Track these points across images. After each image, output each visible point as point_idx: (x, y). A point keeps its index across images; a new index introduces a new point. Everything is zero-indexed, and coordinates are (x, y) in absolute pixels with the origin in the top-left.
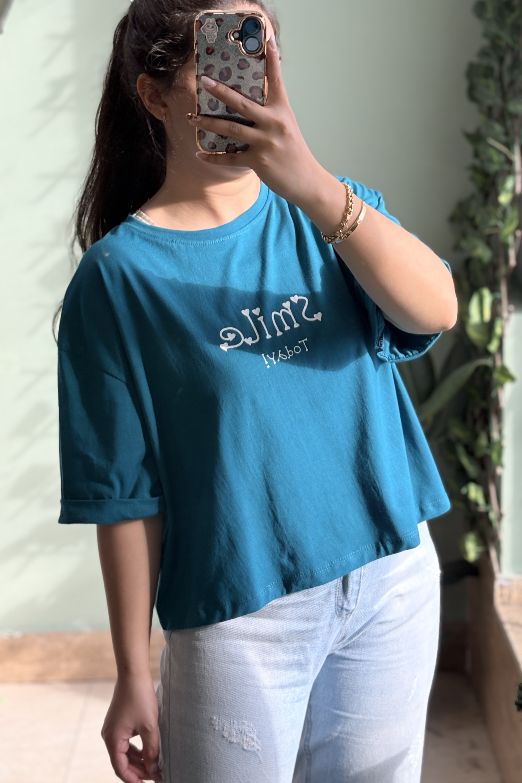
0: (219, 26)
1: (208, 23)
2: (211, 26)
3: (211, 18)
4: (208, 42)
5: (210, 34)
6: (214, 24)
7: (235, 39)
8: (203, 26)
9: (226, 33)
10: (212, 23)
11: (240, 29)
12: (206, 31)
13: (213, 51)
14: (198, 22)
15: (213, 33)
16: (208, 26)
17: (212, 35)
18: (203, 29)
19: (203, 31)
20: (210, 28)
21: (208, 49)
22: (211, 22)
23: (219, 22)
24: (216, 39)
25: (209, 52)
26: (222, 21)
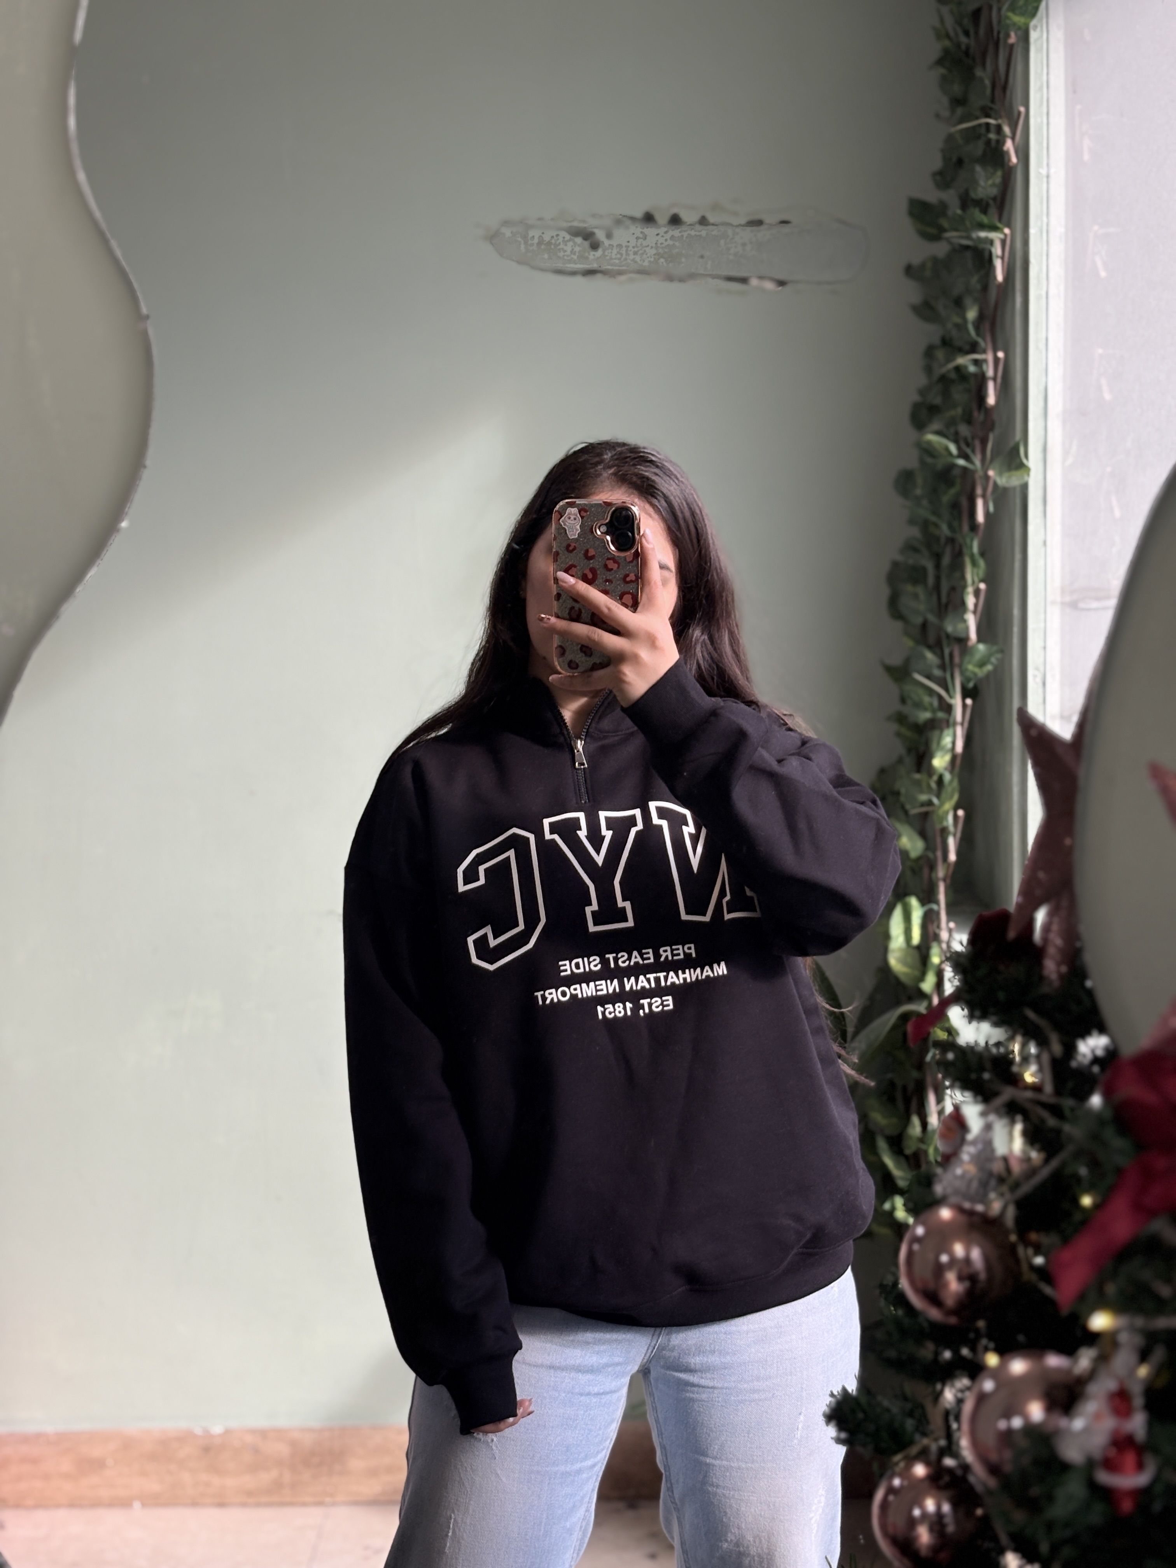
0: (582, 517)
1: (569, 514)
2: (572, 517)
3: (573, 508)
4: (569, 537)
5: (571, 527)
6: (576, 515)
7: (602, 533)
8: (563, 518)
9: (591, 526)
10: (575, 514)
11: (607, 521)
12: (567, 523)
13: (575, 549)
14: (557, 513)
15: (575, 527)
16: (570, 518)
17: (574, 527)
18: (562, 521)
19: (563, 524)
20: (572, 520)
21: (569, 546)
22: (573, 512)
23: (583, 514)
24: (579, 533)
25: (571, 548)
26: (586, 511)
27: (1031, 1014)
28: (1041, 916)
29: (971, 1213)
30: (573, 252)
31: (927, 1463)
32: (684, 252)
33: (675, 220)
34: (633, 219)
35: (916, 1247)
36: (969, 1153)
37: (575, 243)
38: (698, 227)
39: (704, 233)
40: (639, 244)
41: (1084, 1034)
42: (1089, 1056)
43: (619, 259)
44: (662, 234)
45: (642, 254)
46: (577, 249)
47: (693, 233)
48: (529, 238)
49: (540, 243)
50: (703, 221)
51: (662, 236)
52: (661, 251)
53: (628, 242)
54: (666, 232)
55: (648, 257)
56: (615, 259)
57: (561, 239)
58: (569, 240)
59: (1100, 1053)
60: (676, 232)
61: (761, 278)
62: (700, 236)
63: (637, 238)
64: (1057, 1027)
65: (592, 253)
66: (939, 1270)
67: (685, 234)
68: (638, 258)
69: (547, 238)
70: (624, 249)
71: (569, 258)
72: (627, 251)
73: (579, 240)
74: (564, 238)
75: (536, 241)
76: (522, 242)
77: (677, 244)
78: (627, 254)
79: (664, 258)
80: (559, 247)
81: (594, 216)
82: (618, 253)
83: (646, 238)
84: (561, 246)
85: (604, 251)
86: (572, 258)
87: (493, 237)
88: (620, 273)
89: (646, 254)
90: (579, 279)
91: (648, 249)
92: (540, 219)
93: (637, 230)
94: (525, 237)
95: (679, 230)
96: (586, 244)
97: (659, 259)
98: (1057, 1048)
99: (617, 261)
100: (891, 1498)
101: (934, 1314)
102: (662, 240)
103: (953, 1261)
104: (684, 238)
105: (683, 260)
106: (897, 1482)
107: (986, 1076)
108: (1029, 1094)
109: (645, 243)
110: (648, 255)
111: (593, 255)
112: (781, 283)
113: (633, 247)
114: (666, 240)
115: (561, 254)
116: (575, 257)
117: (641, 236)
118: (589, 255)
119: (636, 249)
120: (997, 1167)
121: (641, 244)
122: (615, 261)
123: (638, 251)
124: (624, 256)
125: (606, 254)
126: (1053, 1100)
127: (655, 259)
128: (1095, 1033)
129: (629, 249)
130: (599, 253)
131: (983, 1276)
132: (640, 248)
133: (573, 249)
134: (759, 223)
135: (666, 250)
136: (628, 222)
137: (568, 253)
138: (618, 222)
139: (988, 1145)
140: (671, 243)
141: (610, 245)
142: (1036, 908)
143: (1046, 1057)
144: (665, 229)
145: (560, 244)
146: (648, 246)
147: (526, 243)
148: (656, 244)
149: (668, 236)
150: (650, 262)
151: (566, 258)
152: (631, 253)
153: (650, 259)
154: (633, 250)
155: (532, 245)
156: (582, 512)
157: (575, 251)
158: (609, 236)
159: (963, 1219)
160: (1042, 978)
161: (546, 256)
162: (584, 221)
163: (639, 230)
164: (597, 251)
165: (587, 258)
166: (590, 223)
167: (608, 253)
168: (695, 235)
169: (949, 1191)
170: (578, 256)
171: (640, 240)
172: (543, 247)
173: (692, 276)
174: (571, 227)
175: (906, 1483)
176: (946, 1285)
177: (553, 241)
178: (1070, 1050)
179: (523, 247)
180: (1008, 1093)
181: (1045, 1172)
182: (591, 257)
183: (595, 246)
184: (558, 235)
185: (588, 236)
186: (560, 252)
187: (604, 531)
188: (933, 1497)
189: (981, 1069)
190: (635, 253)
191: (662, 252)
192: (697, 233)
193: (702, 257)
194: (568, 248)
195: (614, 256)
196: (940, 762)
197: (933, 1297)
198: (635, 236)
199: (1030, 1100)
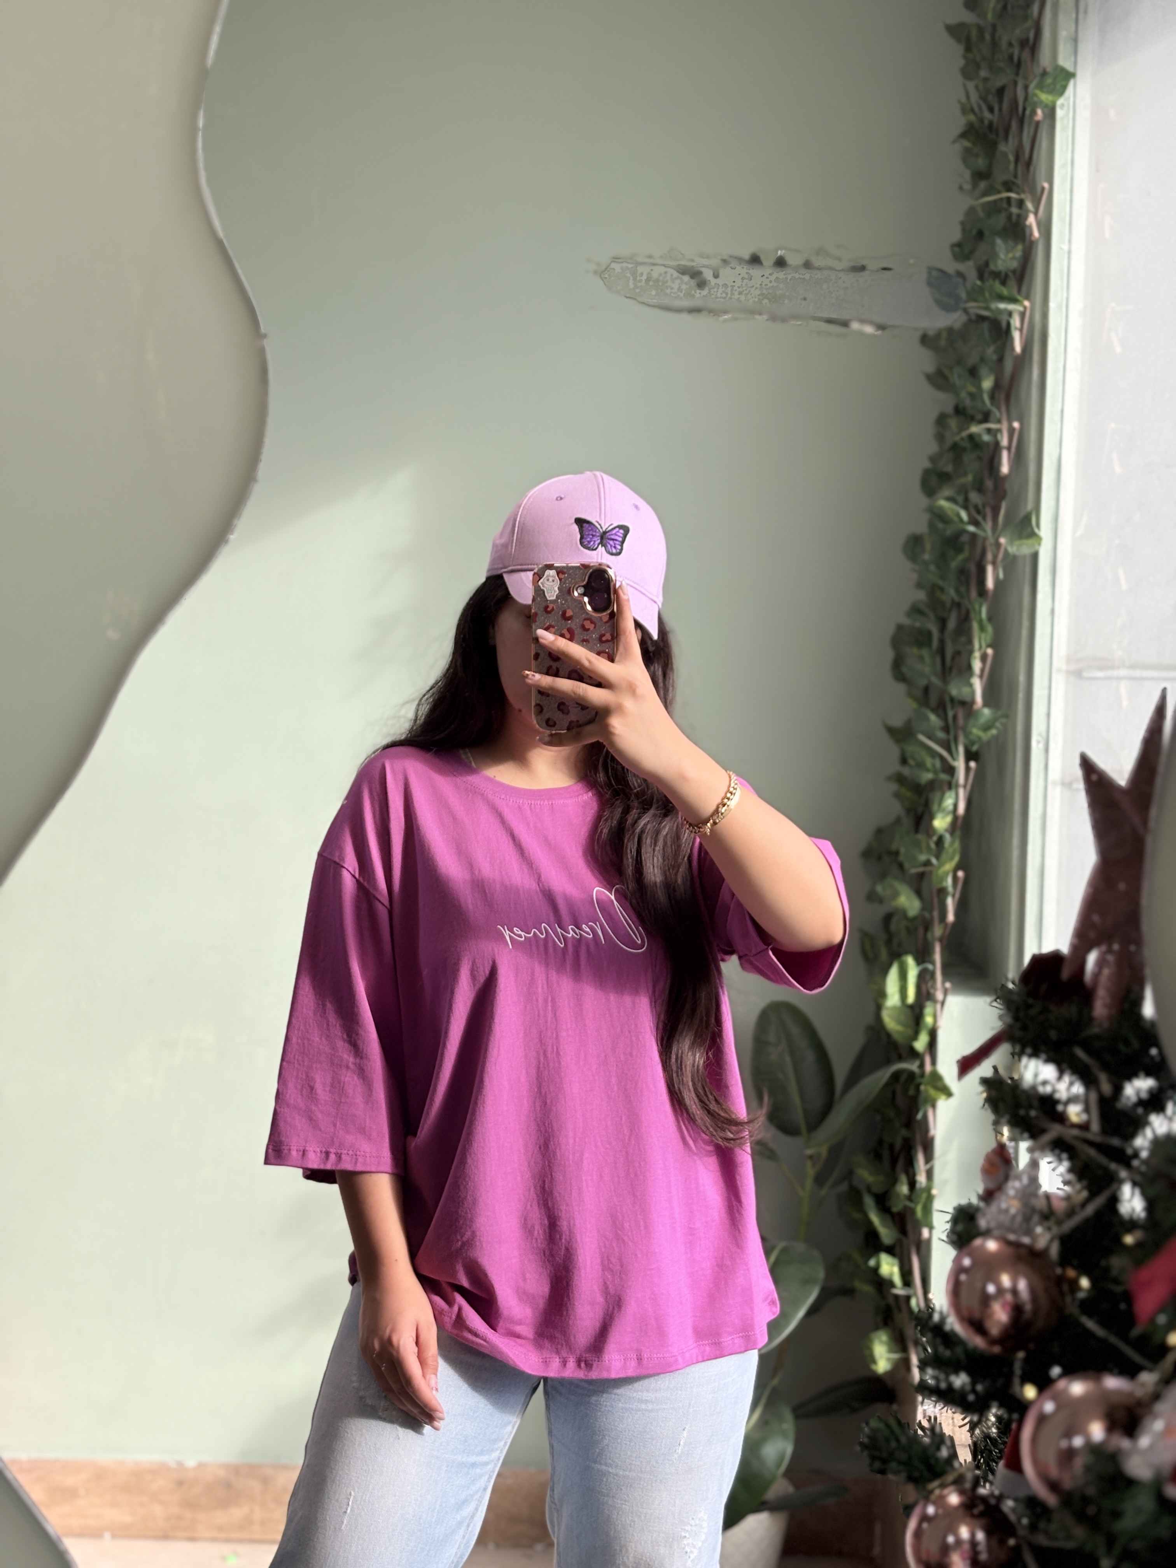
0: (560, 579)
1: (548, 576)
2: (551, 579)
4: (548, 598)
6: (555, 577)
7: (579, 594)
8: (541, 580)
9: (568, 588)
10: (553, 576)
11: (585, 583)
12: (545, 585)
16: (548, 580)
17: (552, 589)
18: (541, 583)
19: (541, 586)
20: (550, 582)
21: (547, 607)
22: (551, 574)
24: (557, 595)
26: (563, 573)
27: (1080, 1053)
28: (1092, 958)
29: (1016, 1245)
30: (680, 290)
31: (961, 1492)
32: (787, 294)
33: (780, 263)
34: (740, 260)
35: (963, 1277)
36: (1014, 1188)
37: (682, 281)
38: (803, 271)
39: (807, 276)
40: (744, 285)
41: (1131, 1076)
42: (1134, 1099)
43: (724, 298)
44: (767, 274)
45: (746, 294)
46: (684, 287)
47: (797, 276)
48: (638, 275)
49: (648, 280)
50: (807, 265)
51: (767, 278)
52: (764, 291)
53: (734, 282)
54: (770, 274)
55: (752, 298)
56: (721, 298)
57: (668, 277)
58: (677, 278)
59: (1144, 1095)
60: (781, 274)
61: (862, 321)
62: (804, 279)
63: (743, 279)
64: (1106, 1067)
65: (698, 291)
66: (986, 1300)
67: (789, 277)
68: (743, 298)
69: (655, 275)
70: (729, 289)
71: (676, 295)
72: (732, 290)
73: (686, 278)
74: (672, 275)
75: (644, 277)
76: (631, 278)
77: (781, 286)
78: (732, 294)
79: (767, 298)
80: (666, 285)
81: (702, 256)
82: (723, 292)
83: (751, 280)
84: (669, 283)
85: (710, 290)
86: (679, 296)
87: (602, 273)
88: (725, 312)
89: (751, 294)
90: (685, 317)
91: (752, 290)
92: (650, 257)
93: (744, 270)
94: (634, 273)
95: (784, 272)
96: (693, 283)
97: (763, 299)
98: (1106, 1087)
99: (722, 300)
100: (925, 1525)
101: (978, 1342)
102: (766, 281)
103: (1000, 1291)
104: (788, 280)
105: (786, 301)
106: (931, 1510)
107: (1033, 1113)
108: (1075, 1132)
109: (750, 283)
110: (753, 295)
111: (698, 293)
112: (881, 327)
113: (739, 287)
114: (771, 282)
115: (668, 291)
116: (682, 295)
117: (746, 276)
118: (696, 293)
119: (741, 289)
120: (1041, 1204)
121: (746, 285)
122: (719, 299)
123: (743, 291)
124: (729, 295)
125: (712, 292)
126: (1098, 1139)
127: (759, 299)
128: (1142, 1074)
129: (735, 288)
130: (705, 292)
131: (1028, 1307)
132: (744, 289)
133: (680, 287)
134: (863, 268)
135: (771, 292)
136: (734, 263)
137: (675, 290)
138: (725, 261)
139: (1034, 1181)
140: (775, 284)
141: (716, 284)
142: (1088, 950)
143: (1093, 1096)
144: (770, 271)
145: (667, 282)
146: (753, 286)
147: (635, 279)
148: (761, 285)
149: (773, 278)
150: (754, 301)
151: (672, 294)
152: (736, 293)
153: (754, 299)
154: (738, 290)
155: (640, 281)
156: (560, 575)
157: (682, 289)
158: (716, 276)
159: (1009, 1251)
160: (1091, 1019)
161: (654, 293)
162: (692, 260)
163: (744, 271)
164: (703, 290)
165: (693, 296)
166: (699, 262)
167: (714, 292)
168: (800, 278)
169: (993, 1224)
170: (684, 294)
171: (745, 281)
172: (651, 283)
173: (795, 317)
174: (679, 265)
175: (940, 1511)
176: (990, 1316)
177: (661, 278)
178: (1118, 1089)
179: (631, 282)
180: (1055, 1131)
181: (1090, 1210)
182: (697, 295)
183: (702, 284)
184: (666, 273)
185: (695, 274)
186: (667, 289)
187: (582, 592)
188: (967, 1524)
189: (1030, 1107)
190: (740, 293)
191: (766, 293)
192: (801, 276)
193: (805, 299)
194: (676, 286)
195: (719, 295)
196: (941, 823)
197: (978, 1326)
198: (741, 276)
199: (1076, 1138)
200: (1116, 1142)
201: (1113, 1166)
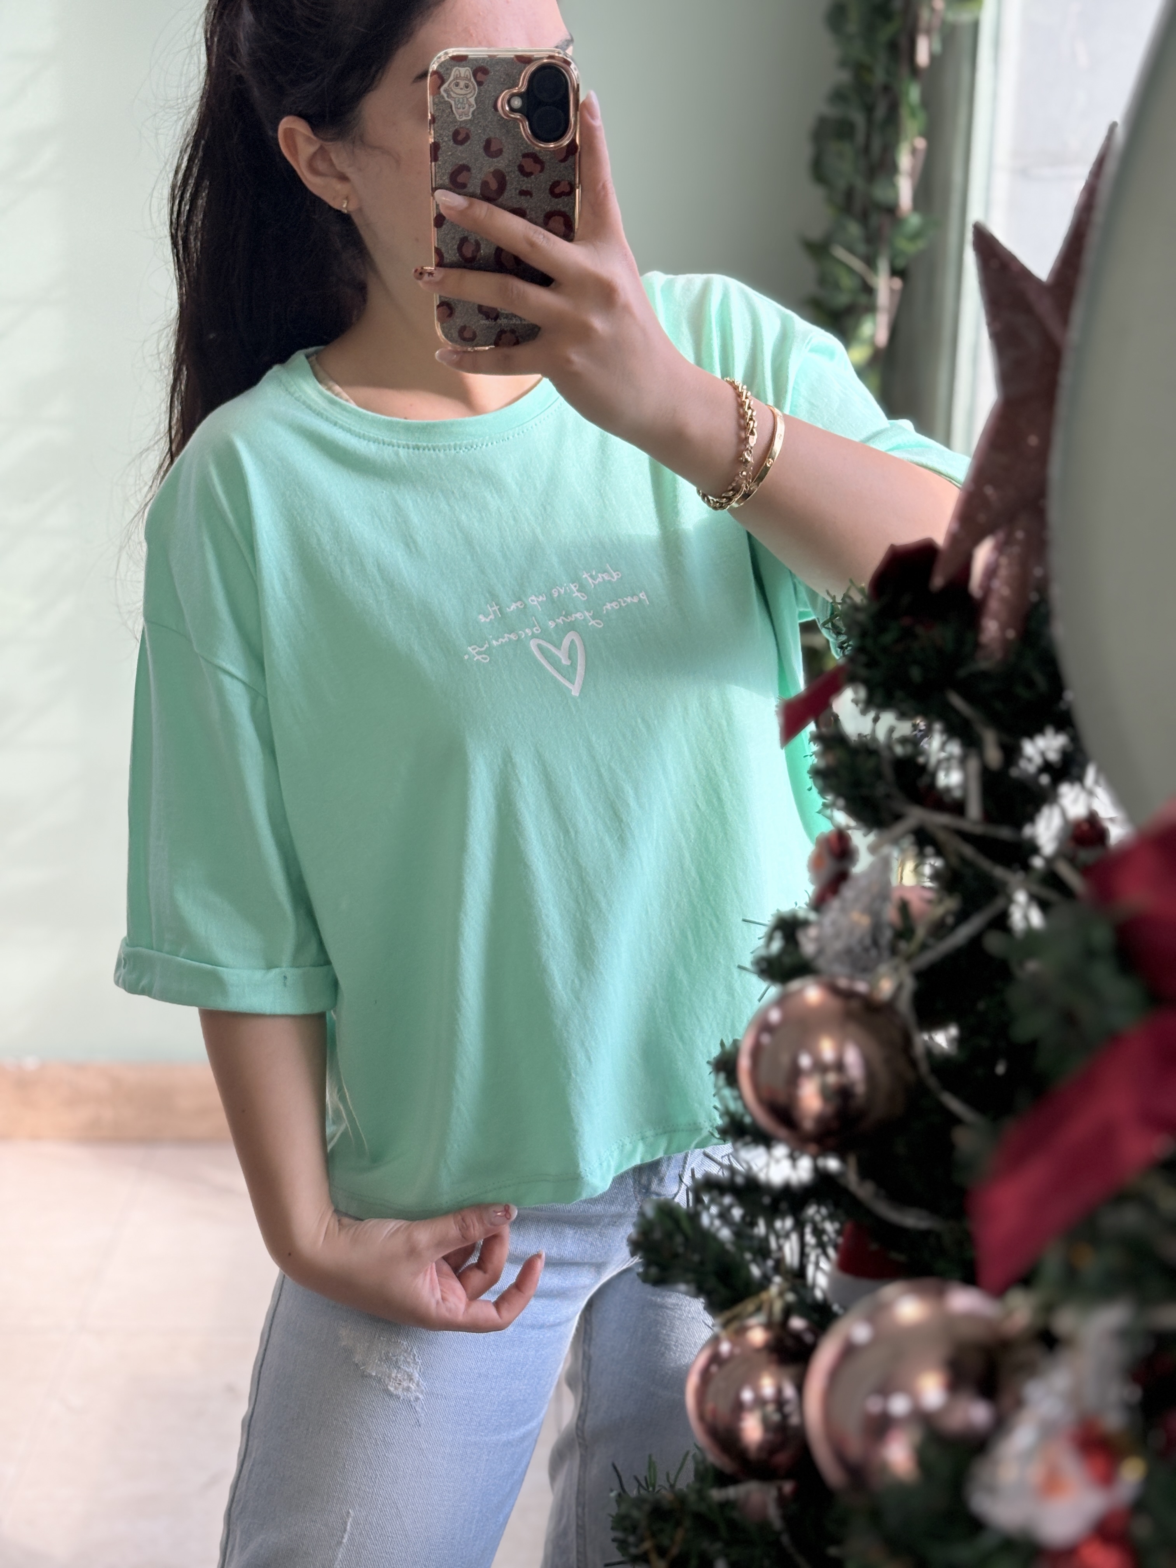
27: (957, 701)
28: (983, 553)
29: (847, 995)
31: (768, 1326)
35: (766, 1040)
41: (1033, 731)
42: (1037, 764)
59: (1053, 759)
64: (995, 720)
66: (794, 1076)
98: (993, 756)
100: (714, 1369)
103: (817, 1064)
106: (724, 1348)
107: (882, 788)
108: (945, 818)
126: (979, 829)
128: (1048, 729)
131: (860, 1089)
139: (882, 882)
142: (977, 541)
143: (973, 761)
159: (835, 1004)
160: (977, 646)
169: (820, 954)
176: (801, 1098)
178: (1012, 753)
180: (917, 812)
181: (963, 933)
188: (773, 1373)
189: (878, 776)
197: (784, 1114)
199: (946, 828)
200: (1005, 833)
201: (999, 872)
